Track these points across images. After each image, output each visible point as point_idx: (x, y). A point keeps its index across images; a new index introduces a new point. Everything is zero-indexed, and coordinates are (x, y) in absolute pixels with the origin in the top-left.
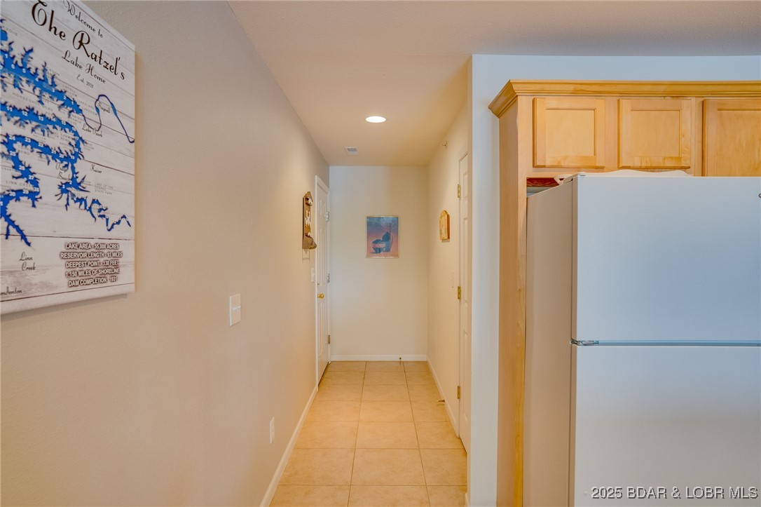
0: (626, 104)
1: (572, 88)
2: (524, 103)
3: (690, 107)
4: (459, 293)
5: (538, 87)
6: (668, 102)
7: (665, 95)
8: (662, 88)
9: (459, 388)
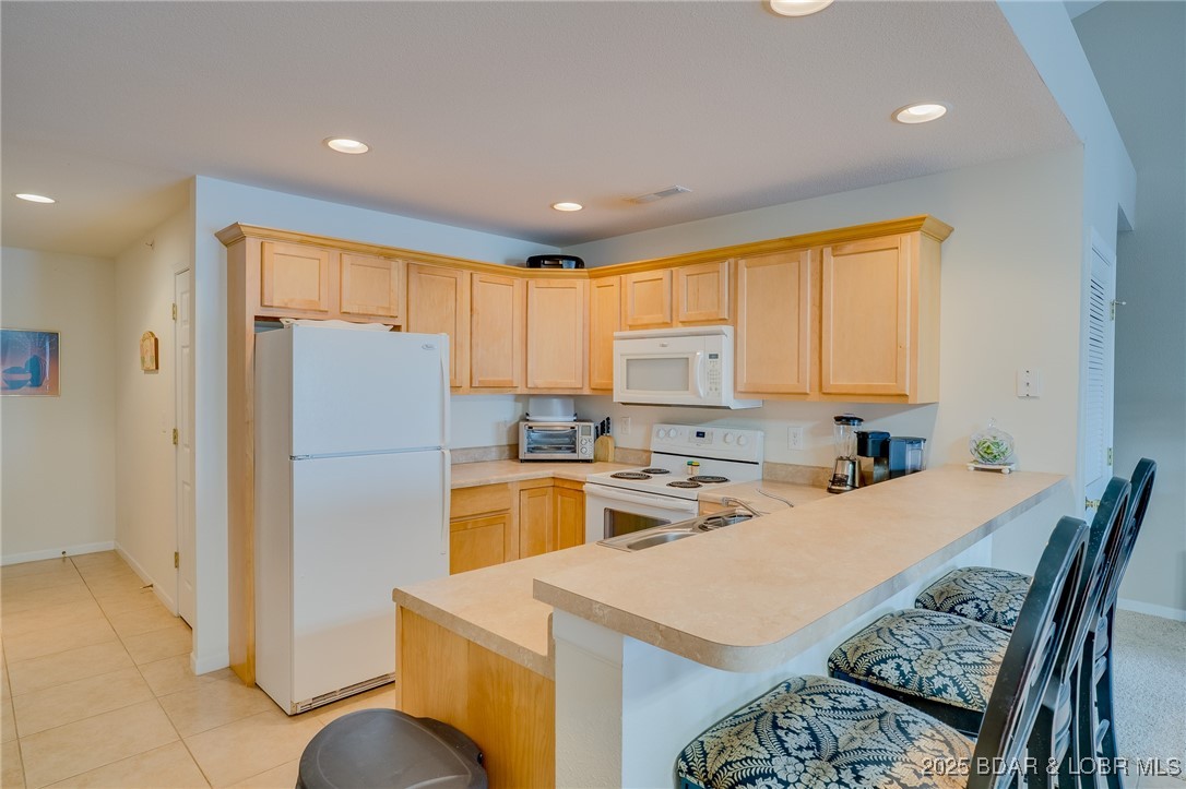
0: (347, 259)
1: (298, 237)
2: (252, 246)
3: (397, 268)
4: (175, 437)
5: (266, 232)
6: (381, 261)
7: (379, 255)
8: (376, 250)
9: (177, 554)
